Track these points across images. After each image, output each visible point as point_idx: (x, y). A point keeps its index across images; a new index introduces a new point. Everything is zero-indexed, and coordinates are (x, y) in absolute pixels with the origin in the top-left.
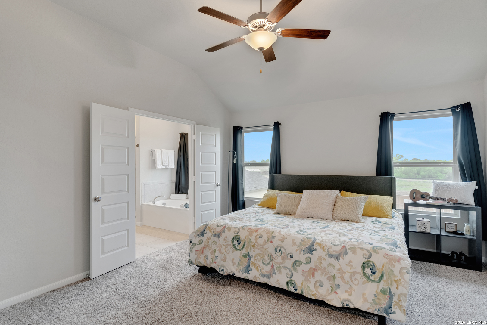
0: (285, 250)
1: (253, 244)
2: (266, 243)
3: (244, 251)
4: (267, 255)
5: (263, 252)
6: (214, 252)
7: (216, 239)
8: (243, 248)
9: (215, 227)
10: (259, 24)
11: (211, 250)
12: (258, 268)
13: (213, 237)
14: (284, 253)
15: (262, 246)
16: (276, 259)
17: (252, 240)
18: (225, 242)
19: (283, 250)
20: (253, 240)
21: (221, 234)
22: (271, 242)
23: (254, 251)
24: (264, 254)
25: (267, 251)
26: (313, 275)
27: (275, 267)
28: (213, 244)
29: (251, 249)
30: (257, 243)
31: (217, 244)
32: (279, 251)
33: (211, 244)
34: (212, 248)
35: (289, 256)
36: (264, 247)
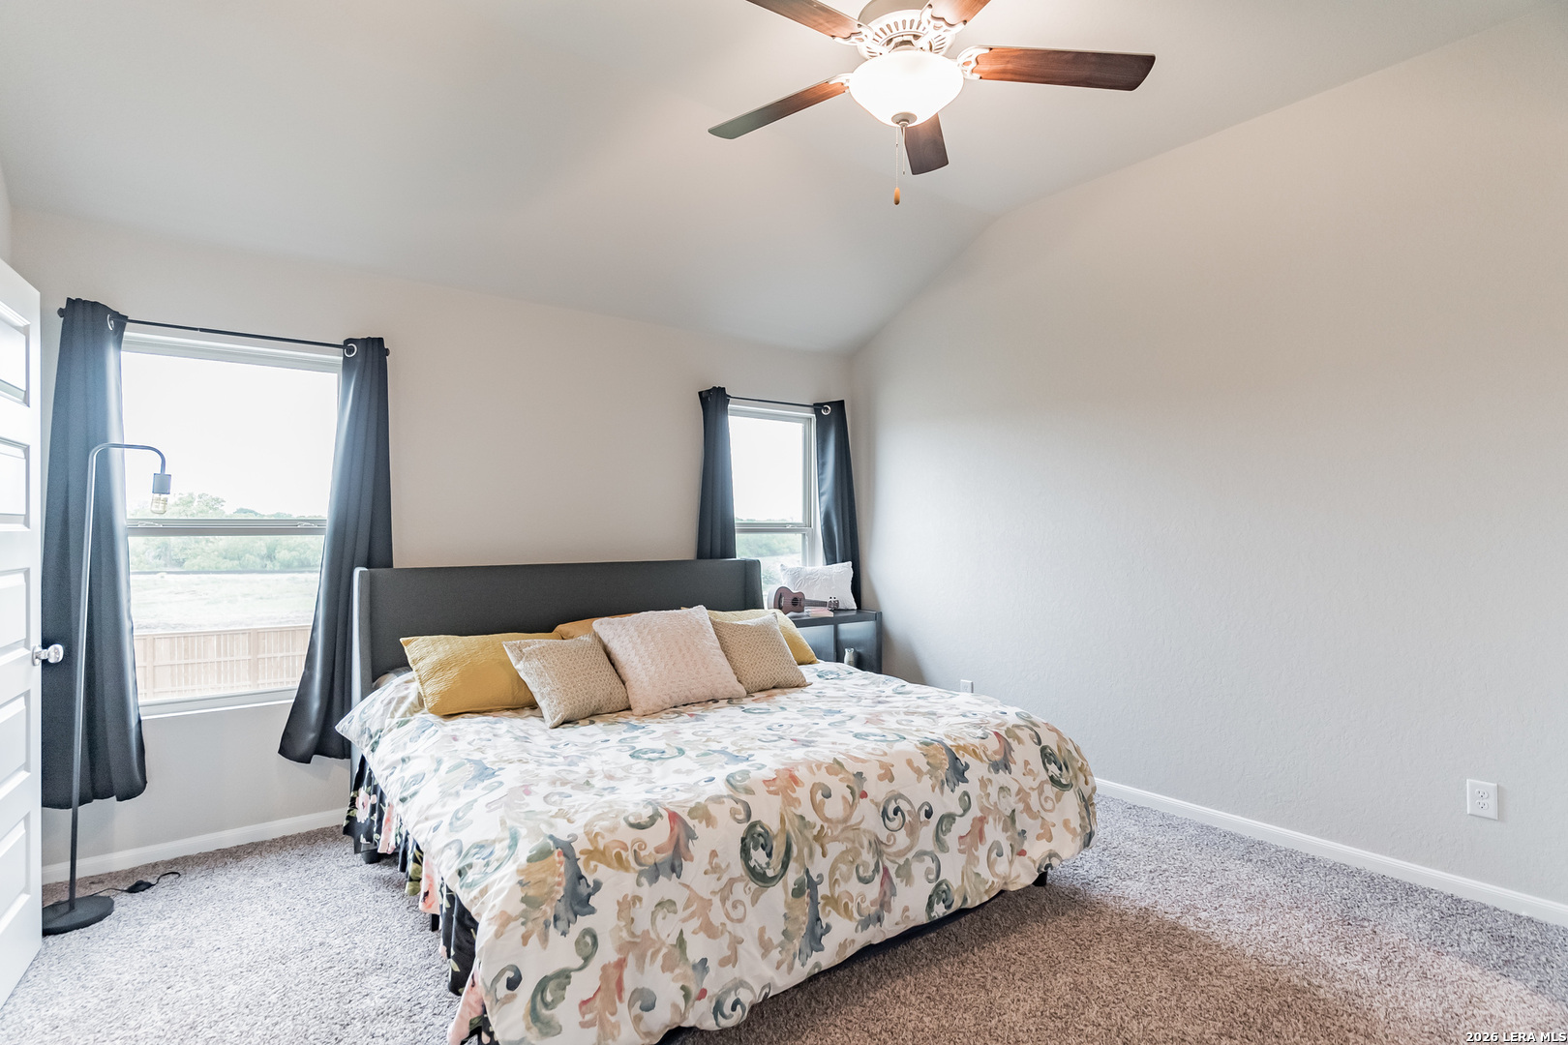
0: (909, 802)
1: (815, 832)
2: (852, 806)
3: (793, 875)
4: (866, 843)
5: (854, 842)
6: (677, 952)
7: (667, 887)
8: (785, 866)
9: (629, 836)
10: (901, 29)
11: (664, 951)
12: (850, 905)
13: (651, 884)
14: (908, 811)
15: (846, 820)
16: (891, 842)
17: (807, 819)
18: (716, 876)
19: (904, 806)
20: (811, 816)
21: (683, 849)
22: (864, 795)
23: (824, 855)
24: (857, 845)
25: (864, 831)
26: (981, 836)
27: (892, 872)
28: (660, 916)
29: (811, 854)
30: (827, 820)
31: (680, 906)
32: (895, 813)
33: (653, 922)
34: (663, 936)
35: (923, 813)
36: (853, 821)
